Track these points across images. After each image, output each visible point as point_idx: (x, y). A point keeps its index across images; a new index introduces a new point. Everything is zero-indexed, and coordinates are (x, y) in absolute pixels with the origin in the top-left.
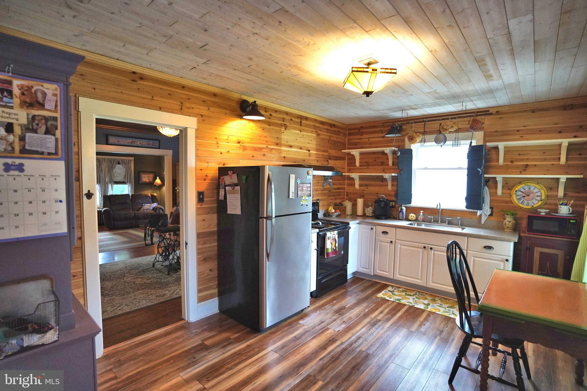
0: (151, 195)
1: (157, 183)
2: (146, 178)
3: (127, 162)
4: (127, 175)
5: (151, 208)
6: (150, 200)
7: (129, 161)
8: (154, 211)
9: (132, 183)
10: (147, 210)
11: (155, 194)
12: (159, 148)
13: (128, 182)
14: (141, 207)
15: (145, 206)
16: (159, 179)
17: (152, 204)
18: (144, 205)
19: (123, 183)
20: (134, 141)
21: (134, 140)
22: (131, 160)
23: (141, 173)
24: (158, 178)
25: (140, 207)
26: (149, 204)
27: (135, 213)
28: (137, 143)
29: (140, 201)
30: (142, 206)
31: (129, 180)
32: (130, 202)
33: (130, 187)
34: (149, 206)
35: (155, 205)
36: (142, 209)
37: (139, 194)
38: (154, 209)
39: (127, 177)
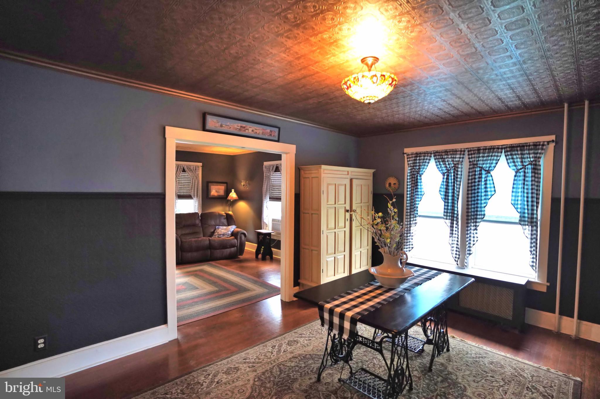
0: (226, 213)
1: (232, 198)
2: (216, 190)
3: (193, 169)
4: (193, 187)
5: (230, 233)
6: (225, 221)
7: (196, 168)
8: (233, 237)
9: (199, 197)
10: (224, 235)
11: (230, 213)
12: (278, 141)
13: (194, 196)
14: (214, 231)
15: (220, 230)
16: (235, 192)
17: (230, 227)
18: (218, 228)
19: (189, 197)
20: (244, 126)
21: (244, 124)
22: (198, 167)
23: (210, 184)
24: (233, 191)
25: (212, 230)
26: (225, 227)
27: (209, 240)
28: (248, 130)
29: (213, 223)
30: (215, 229)
31: (196, 193)
32: (200, 224)
33: (197, 203)
34: (225, 229)
35: (232, 228)
36: (216, 234)
37: (210, 213)
38: (234, 234)
39: (193, 189)
